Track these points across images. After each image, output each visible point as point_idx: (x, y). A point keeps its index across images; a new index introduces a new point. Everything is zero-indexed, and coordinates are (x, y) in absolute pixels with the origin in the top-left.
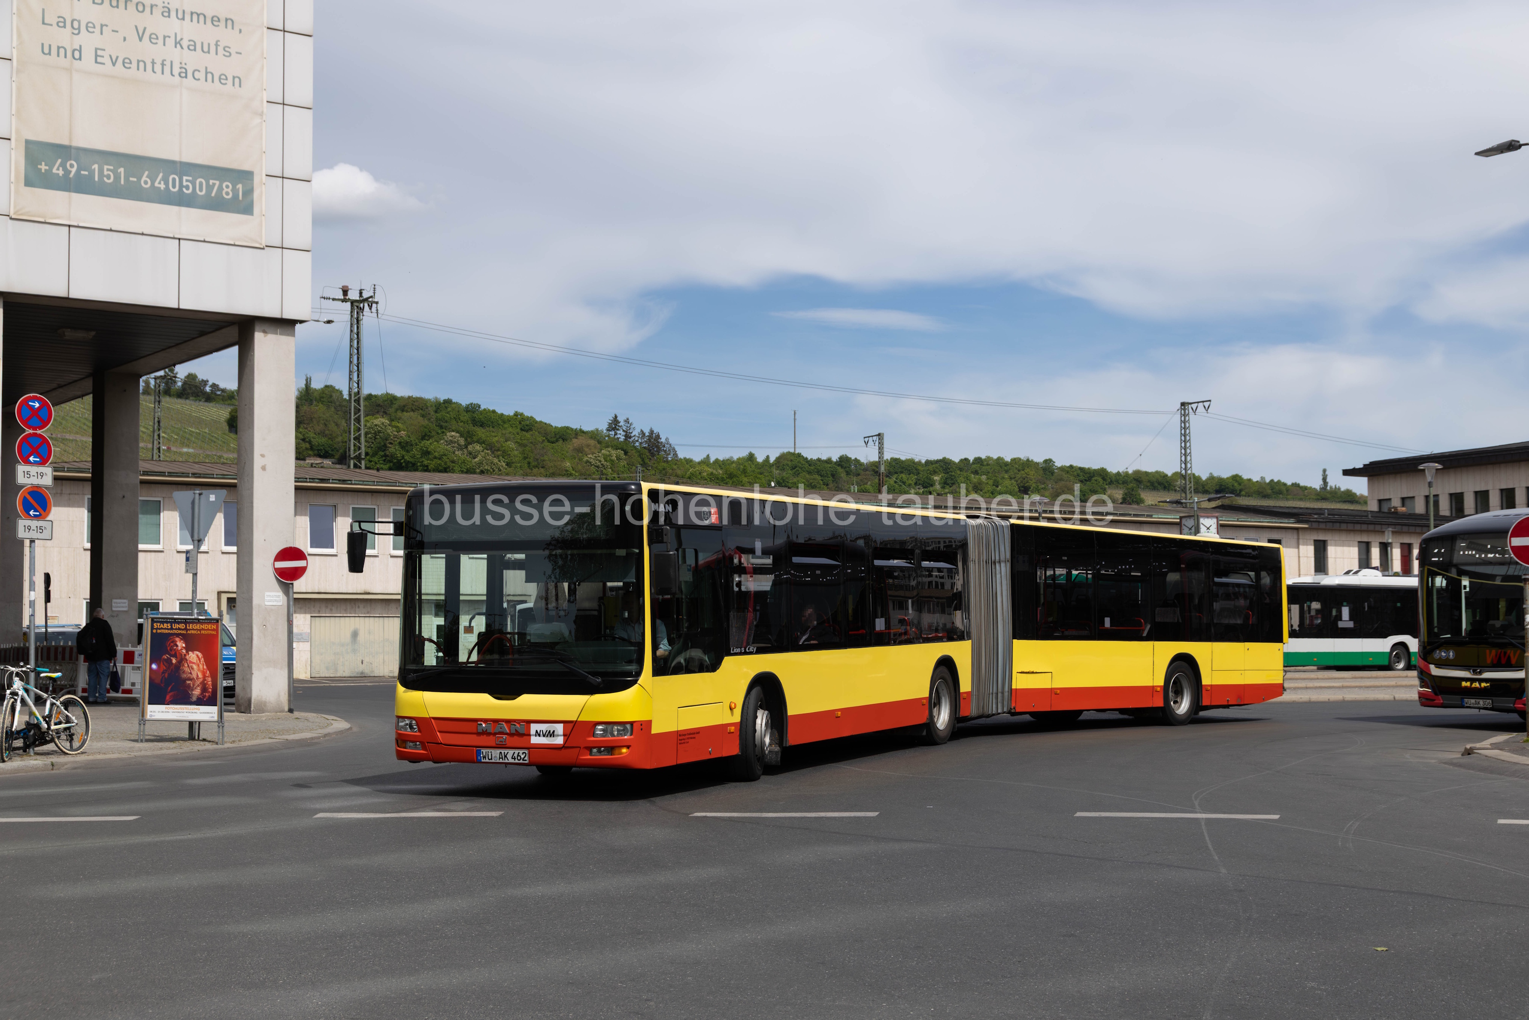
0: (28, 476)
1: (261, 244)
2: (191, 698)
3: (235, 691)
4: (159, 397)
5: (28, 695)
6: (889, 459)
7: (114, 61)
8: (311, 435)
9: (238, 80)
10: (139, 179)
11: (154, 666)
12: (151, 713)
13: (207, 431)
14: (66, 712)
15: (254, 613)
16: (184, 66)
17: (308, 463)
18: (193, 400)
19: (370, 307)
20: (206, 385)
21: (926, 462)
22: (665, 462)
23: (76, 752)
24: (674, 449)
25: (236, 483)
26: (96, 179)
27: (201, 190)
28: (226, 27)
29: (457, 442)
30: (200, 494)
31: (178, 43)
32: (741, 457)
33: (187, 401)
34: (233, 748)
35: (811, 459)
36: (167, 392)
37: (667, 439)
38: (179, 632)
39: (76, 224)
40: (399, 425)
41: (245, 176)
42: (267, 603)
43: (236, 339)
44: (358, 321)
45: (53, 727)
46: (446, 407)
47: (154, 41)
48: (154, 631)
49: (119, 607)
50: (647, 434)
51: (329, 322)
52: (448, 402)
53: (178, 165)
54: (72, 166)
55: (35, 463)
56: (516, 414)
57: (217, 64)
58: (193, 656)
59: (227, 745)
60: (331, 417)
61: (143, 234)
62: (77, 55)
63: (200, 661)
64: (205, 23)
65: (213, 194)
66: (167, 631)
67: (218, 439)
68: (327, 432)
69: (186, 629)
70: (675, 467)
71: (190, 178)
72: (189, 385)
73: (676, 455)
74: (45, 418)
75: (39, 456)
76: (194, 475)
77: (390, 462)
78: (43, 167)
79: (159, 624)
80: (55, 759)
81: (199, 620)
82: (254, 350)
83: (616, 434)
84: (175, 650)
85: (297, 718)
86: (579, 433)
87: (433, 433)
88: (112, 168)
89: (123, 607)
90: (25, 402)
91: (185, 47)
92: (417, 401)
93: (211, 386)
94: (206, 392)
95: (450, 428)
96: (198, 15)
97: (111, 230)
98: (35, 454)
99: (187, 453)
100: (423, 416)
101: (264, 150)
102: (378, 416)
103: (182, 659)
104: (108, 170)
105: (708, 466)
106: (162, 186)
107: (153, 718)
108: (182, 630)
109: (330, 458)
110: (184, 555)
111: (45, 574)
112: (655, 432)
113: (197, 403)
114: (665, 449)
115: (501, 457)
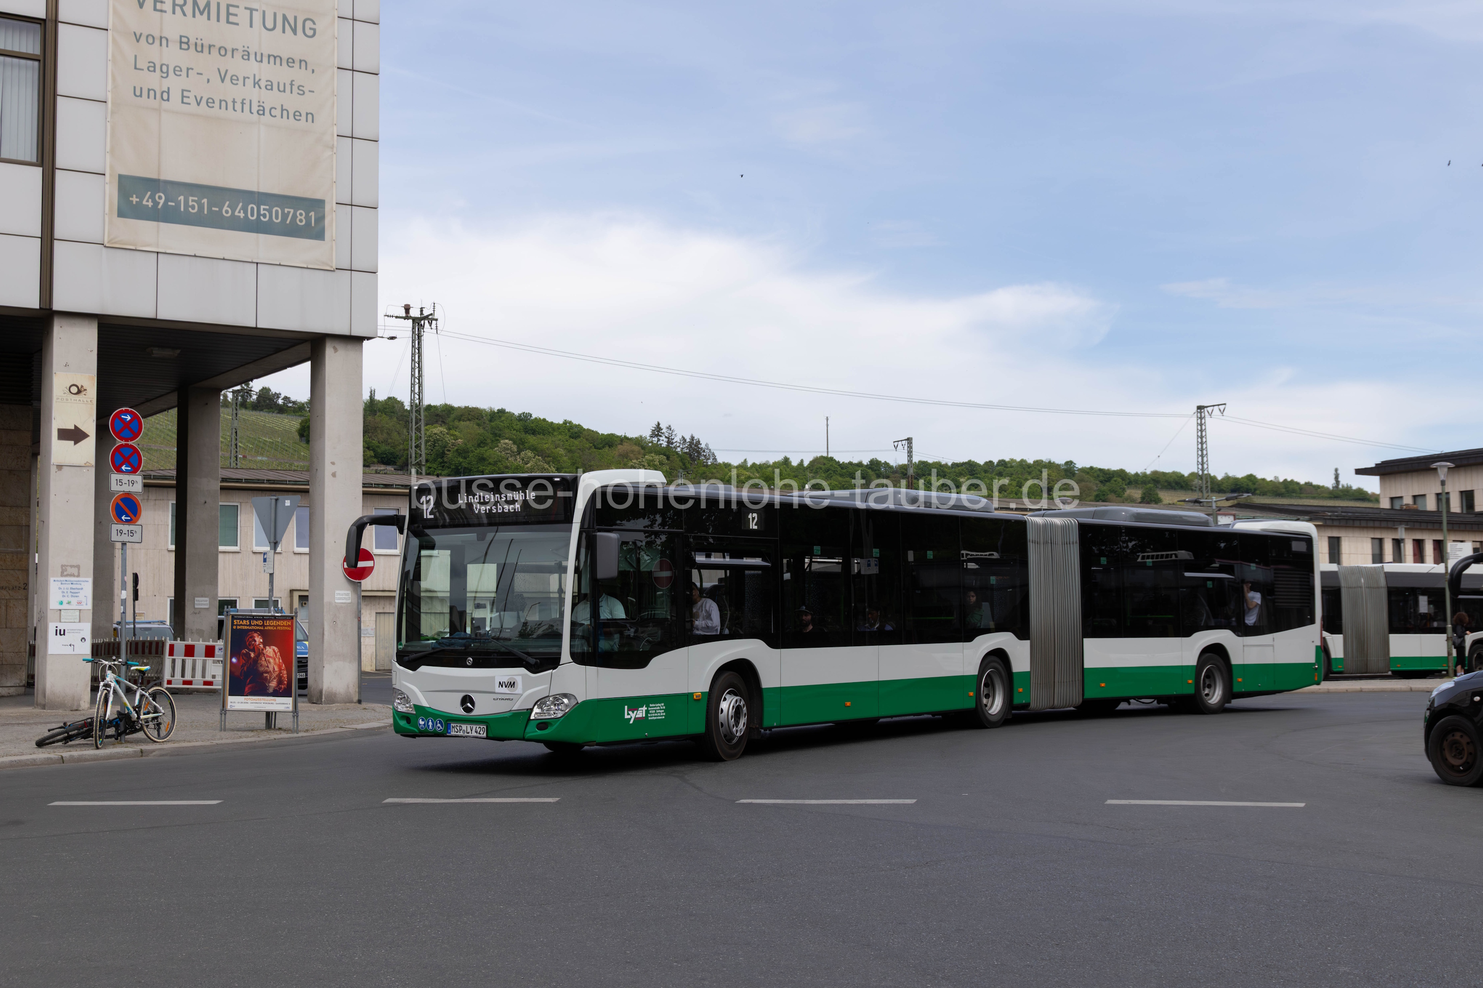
0: (121, 484)
1: (332, 267)
2: (268, 689)
3: (307, 683)
4: (236, 410)
5: (120, 687)
6: (917, 462)
7: (199, 101)
8: (375, 442)
9: (310, 116)
10: (221, 210)
11: (234, 660)
12: (231, 704)
13: (279, 440)
14: (154, 703)
15: (325, 610)
16: (262, 104)
17: (372, 470)
18: (266, 412)
19: (430, 324)
20: (278, 397)
21: (952, 465)
22: (704, 466)
23: (163, 740)
24: (713, 454)
25: (309, 489)
26: (182, 209)
27: (277, 218)
28: (300, 68)
29: (510, 449)
30: (277, 500)
31: (256, 83)
32: (777, 461)
33: (261, 413)
34: (307, 736)
35: (843, 462)
36: (244, 405)
37: (707, 445)
38: (257, 628)
39: (163, 251)
40: (456, 433)
41: (317, 205)
42: (337, 601)
43: (309, 355)
44: (419, 337)
45: (142, 717)
46: (500, 417)
47: (234, 82)
48: (234, 627)
49: (202, 604)
50: (688, 440)
51: (392, 338)
52: (502, 412)
53: (256, 195)
54: (160, 198)
55: (127, 472)
56: (565, 422)
57: (292, 102)
58: (270, 651)
59: (300, 734)
60: (394, 426)
61: (224, 259)
62: (165, 96)
63: (276, 655)
64: (281, 65)
65: (288, 222)
66: (246, 628)
67: (290, 448)
68: (390, 441)
69: (263, 625)
70: (714, 471)
71: (267, 207)
72: (264, 398)
73: (715, 459)
74: (136, 431)
75: (131, 465)
76: (269, 481)
77: (449, 468)
78: (134, 199)
79: (238, 621)
80: (145, 747)
81: (275, 617)
82: (325, 365)
83: (659, 440)
84: (253, 644)
85: (365, 709)
86: (624, 440)
87: (489, 441)
88: (196, 199)
89: (205, 605)
90: (118, 415)
91: (263, 86)
92: (473, 411)
93: (282, 399)
94: (278, 405)
95: (503, 436)
96: (275, 57)
97: (195, 256)
98: (126, 463)
99: (261, 461)
100: (478, 425)
101: (334, 180)
102: (435, 425)
103: (260, 654)
104: (193, 201)
105: (745, 469)
106: (242, 215)
107: (233, 708)
108: (260, 626)
109: (393, 465)
110: (261, 557)
111: (133, 574)
112: (695, 438)
113: (270, 414)
114: (705, 454)
115: (551, 463)
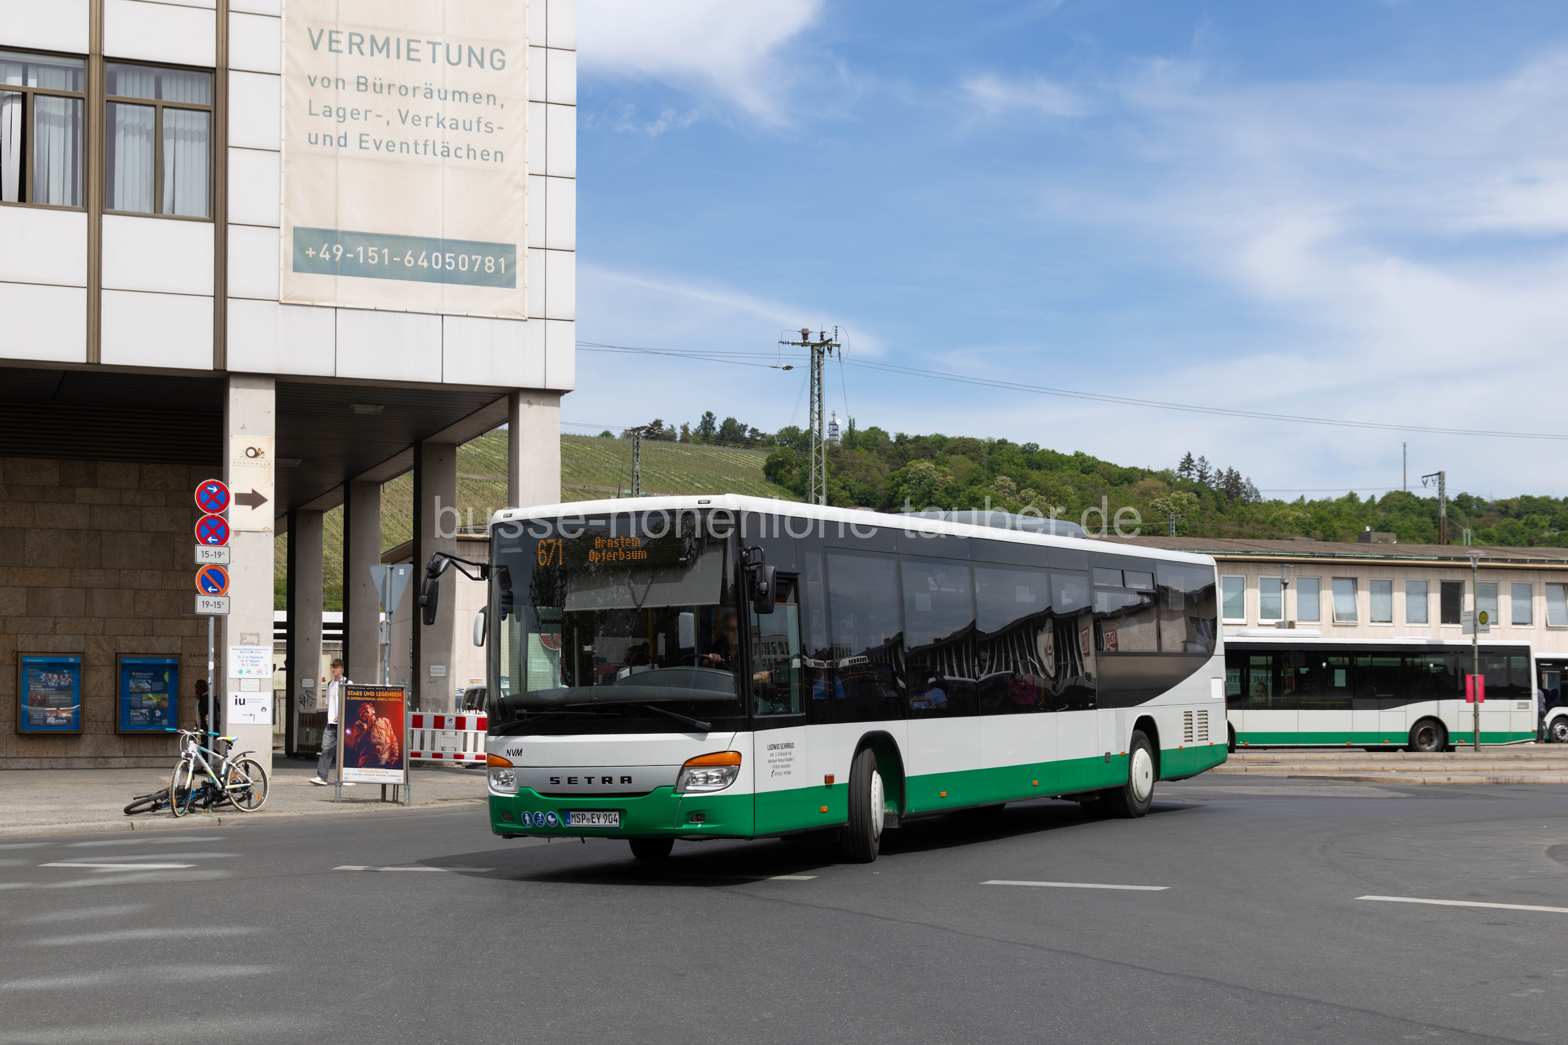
2: (381, 762)
11: (348, 731)
13: (744, 478)
18: (730, 446)
19: (832, 351)
20: (745, 430)
24: (1257, 490)
29: (1009, 487)
33: (722, 447)
37: (1248, 479)
40: (946, 469)
44: (819, 365)
46: (1000, 449)
50: (1225, 474)
51: (788, 368)
52: (1003, 442)
56: (1077, 455)
58: (382, 723)
60: (874, 462)
63: (388, 727)
72: (728, 430)
73: (1258, 497)
83: (1189, 475)
84: (367, 716)
86: (1147, 474)
92: (969, 442)
93: (749, 432)
94: (745, 438)
95: (1001, 473)
100: (973, 458)
103: (372, 725)
112: (1234, 472)
113: (732, 450)
114: (1245, 490)
115: (1057, 503)
